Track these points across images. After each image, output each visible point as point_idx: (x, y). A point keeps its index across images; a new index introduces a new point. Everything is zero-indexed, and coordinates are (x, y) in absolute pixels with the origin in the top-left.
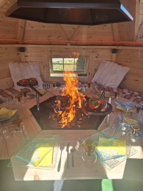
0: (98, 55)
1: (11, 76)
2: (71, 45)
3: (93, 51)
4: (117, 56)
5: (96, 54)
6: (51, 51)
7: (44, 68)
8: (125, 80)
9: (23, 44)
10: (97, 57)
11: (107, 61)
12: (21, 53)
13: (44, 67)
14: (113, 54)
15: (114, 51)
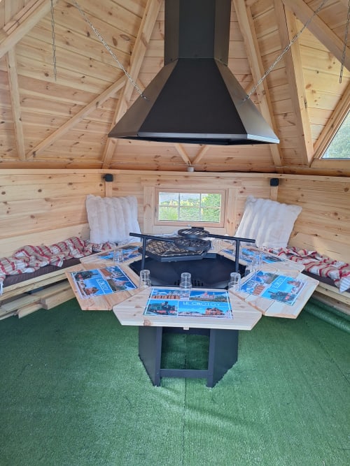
0: (244, 188)
1: (88, 222)
2: (195, 171)
3: (235, 182)
4: (279, 191)
5: (240, 187)
6: (158, 180)
7: (144, 210)
8: (295, 234)
9: (110, 168)
10: (241, 192)
11: (257, 198)
12: (107, 183)
13: (145, 208)
14: (272, 187)
15: (274, 182)
